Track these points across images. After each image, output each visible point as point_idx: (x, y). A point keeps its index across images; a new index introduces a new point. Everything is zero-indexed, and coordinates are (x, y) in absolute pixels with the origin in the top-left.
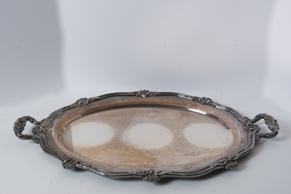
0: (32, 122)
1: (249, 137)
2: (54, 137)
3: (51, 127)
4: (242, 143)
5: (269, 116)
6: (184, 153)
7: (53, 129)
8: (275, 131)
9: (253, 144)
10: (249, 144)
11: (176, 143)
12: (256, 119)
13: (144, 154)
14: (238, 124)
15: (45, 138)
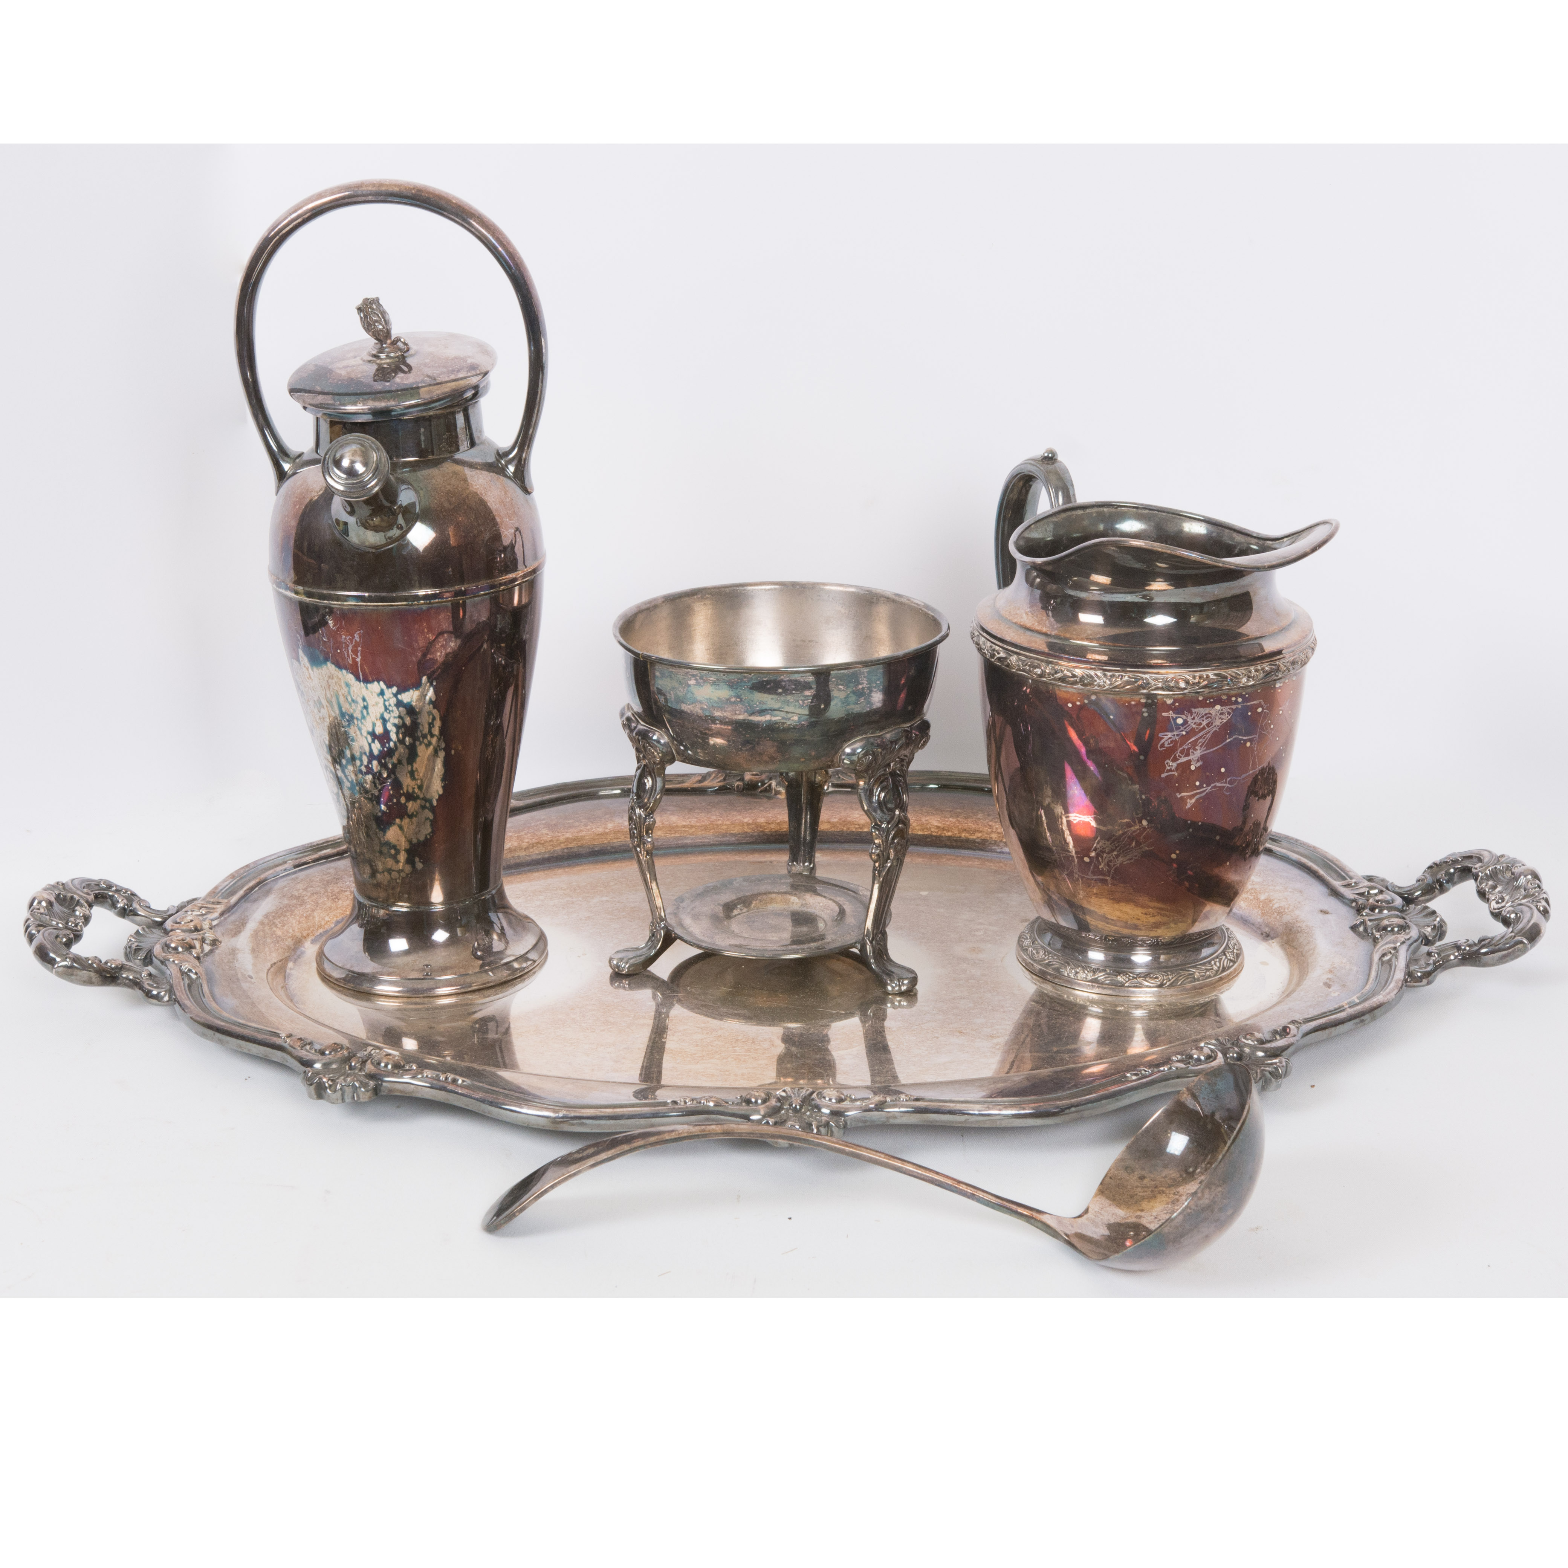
0: (124, 913)
1: (1376, 957)
2: (250, 973)
3: (237, 932)
4: (1328, 985)
5: (1498, 859)
6: (995, 1041)
7: (243, 941)
8: (1525, 921)
9: (1392, 985)
10: (1367, 987)
11: (954, 999)
12: (1429, 879)
13: (766, 1045)
14: (1325, 908)
15: (204, 977)
